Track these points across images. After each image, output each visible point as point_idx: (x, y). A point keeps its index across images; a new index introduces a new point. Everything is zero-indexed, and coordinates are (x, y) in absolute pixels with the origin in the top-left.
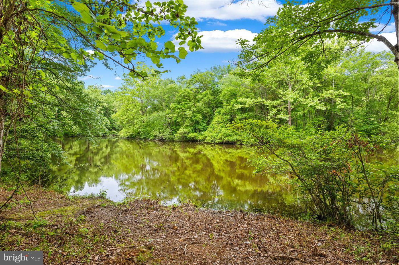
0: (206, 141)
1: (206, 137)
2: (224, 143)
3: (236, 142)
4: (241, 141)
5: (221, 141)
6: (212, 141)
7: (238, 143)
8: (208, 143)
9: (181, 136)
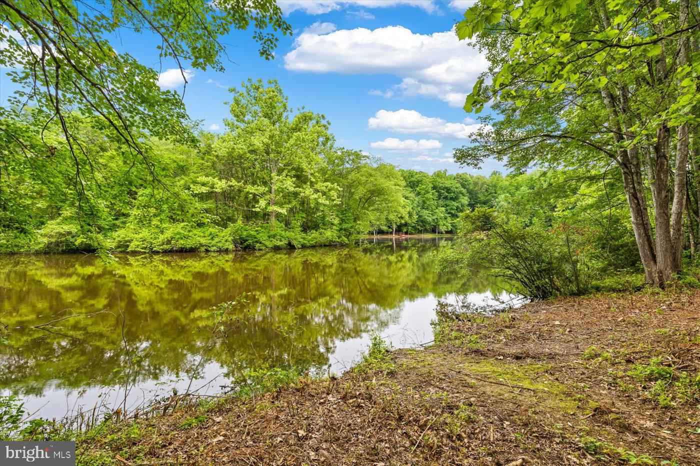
0: (129, 249)
1: (130, 241)
2: (176, 251)
3: (199, 248)
4: (206, 245)
5: (166, 247)
6: (145, 248)
7: (203, 249)
8: (134, 253)
9: (53, 240)
